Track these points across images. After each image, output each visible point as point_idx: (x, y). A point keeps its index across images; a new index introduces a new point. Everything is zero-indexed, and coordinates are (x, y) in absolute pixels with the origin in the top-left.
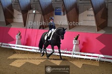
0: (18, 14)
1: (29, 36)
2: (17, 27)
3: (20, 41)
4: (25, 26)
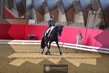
1: (89, 36)
3: (81, 41)
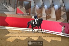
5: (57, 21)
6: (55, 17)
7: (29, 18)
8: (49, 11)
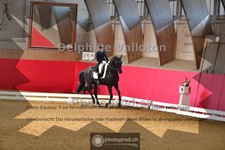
0: (186, 44)
2: (183, 70)
4: (198, 68)
5: (162, 68)
6: (156, 55)
7: (73, 60)
8: (135, 36)
